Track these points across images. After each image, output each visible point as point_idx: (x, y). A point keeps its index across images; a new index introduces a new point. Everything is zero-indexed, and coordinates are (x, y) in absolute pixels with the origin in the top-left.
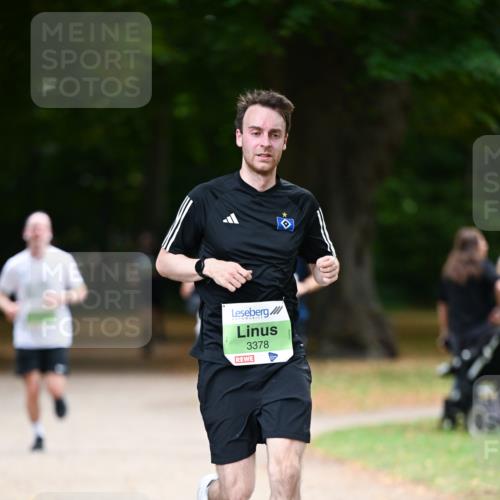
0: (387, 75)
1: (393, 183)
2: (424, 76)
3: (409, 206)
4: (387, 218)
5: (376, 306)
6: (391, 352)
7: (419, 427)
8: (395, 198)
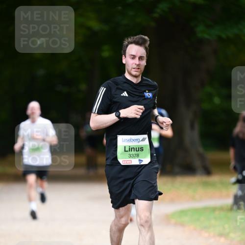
0: (206, 36)
1: (208, 89)
2: (224, 36)
3: (217, 100)
4: (206, 106)
5: (201, 150)
6: (208, 172)
7: (221, 209)
8: (210, 96)
